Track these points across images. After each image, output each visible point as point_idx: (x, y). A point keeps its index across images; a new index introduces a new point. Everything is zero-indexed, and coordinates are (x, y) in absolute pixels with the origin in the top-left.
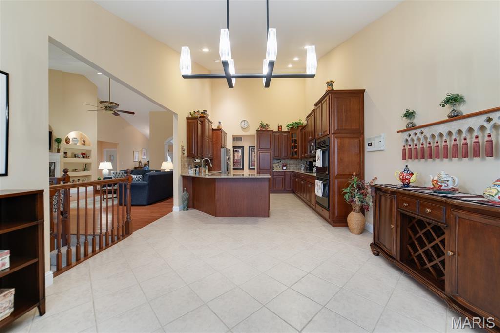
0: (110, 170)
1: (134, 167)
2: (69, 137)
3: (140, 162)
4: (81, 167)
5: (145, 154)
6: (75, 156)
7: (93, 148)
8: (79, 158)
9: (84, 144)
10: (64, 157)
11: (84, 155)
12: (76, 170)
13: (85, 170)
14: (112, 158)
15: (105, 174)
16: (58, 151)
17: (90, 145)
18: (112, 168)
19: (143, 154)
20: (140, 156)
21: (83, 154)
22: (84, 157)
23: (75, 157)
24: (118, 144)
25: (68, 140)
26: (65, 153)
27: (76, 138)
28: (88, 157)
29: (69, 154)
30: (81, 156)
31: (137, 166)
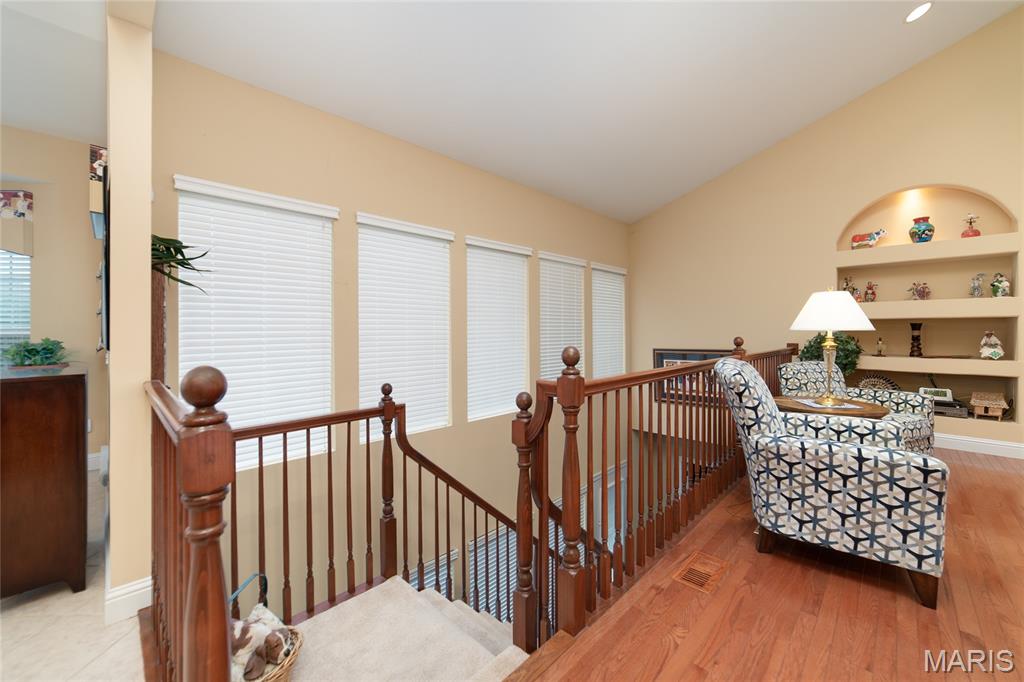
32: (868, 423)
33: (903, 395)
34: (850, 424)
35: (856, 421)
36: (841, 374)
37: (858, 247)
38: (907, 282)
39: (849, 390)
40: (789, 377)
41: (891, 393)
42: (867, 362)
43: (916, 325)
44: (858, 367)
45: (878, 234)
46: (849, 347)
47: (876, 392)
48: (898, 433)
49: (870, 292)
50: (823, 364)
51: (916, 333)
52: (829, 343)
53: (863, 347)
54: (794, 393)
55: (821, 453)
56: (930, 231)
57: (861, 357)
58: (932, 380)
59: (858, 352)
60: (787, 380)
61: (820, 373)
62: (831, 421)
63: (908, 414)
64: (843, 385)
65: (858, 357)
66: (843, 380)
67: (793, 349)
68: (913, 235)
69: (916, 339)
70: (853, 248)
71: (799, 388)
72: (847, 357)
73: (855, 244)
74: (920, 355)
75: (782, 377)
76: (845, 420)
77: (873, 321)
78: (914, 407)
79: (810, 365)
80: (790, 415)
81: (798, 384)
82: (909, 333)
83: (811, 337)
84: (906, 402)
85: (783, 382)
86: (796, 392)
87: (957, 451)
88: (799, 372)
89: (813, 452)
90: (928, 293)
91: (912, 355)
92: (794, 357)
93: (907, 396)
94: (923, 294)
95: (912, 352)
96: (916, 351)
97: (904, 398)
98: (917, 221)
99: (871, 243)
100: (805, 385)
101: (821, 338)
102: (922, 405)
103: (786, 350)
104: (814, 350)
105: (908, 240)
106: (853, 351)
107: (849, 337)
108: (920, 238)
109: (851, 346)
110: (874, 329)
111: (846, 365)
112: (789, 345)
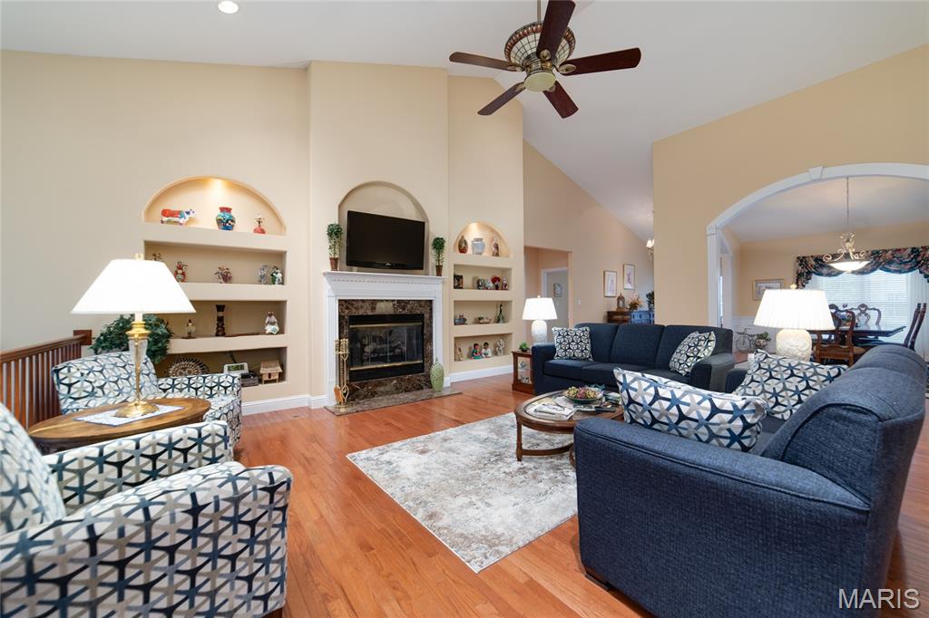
0: (550, 323)
1: (606, 310)
2: (466, 238)
3: (621, 298)
4: (492, 313)
5: (632, 277)
6: (479, 285)
7: (514, 262)
8: (487, 289)
9: (497, 255)
10: (455, 287)
11: (499, 283)
12: (480, 319)
13: (498, 321)
14: (558, 289)
15: (537, 333)
16: (439, 270)
17: (508, 256)
18: (554, 316)
19: (626, 277)
20: (620, 283)
21: (495, 280)
22: (497, 288)
23: (479, 287)
24: (570, 252)
25: (463, 245)
26: (458, 278)
27: (481, 240)
28: (505, 287)
29: (467, 280)
30: (491, 285)
31: (614, 309)
32: (191, 430)
33: (215, 377)
34: (170, 439)
35: (177, 432)
36: (150, 365)
37: (168, 222)
38: (214, 265)
39: (160, 383)
40: (74, 380)
41: (204, 378)
42: (178, 346)
43: (220, 306)
44: (169, 352)
45: (188, 213)
46: (159, 331)
47: (190, 379)
48: (226, 433)
49: (180, 271)
50: (129, 356)
51: (221, 314)
52: (138, 331)
53: (173, 331)
54: (81, 403)
55: (130, 530)
56: (232, 221)
57: (171, 340)
58: (232, 356)
59: (169, 336)
60: (70, 386)
61: (124, 367)
62: (142, 444)
63: (221, 397)
64: (153, 377)
65: (168, 342)
66: (154, 371)
67: (84, 338)
68: (219, 221)
69: (220, 320)
70: (162, 222)
71: (92, 394)
72: (156, 344)
73: (165, 219)
74: (224, 335)
75: (60, 382)
76: (162, 436)
77: (193, 302)
78: (226, 388)
79: (109, 358)
80: (69, 455)
81: (90, 389)
82: (215, 314)
83: (110, 322)
84: (219, 384)
85: (63, 390)
86: (85, 401)
87: (251, 415)
88: (91, 371)
89: (113, 535)
90: (230, 278)
91: (217, 335)
92: (85, 349)
93: (219, 377)
94: (226, 278)
95: (218, 331)
96: (221, 332)
97: (216, 381)
98: (223, 209)
99: (181, 221)
100: (101, 387)
101: (125, 324)
102: (233, 385)
103: (71, 340)
104: (116, 337)
105: (214, 226)
106: (163, 336)
107: (158, 320)
108: (225, 226)
109: (161, 330)
110: (194, 311)
111: (156, 351)
112: (76, 333)
